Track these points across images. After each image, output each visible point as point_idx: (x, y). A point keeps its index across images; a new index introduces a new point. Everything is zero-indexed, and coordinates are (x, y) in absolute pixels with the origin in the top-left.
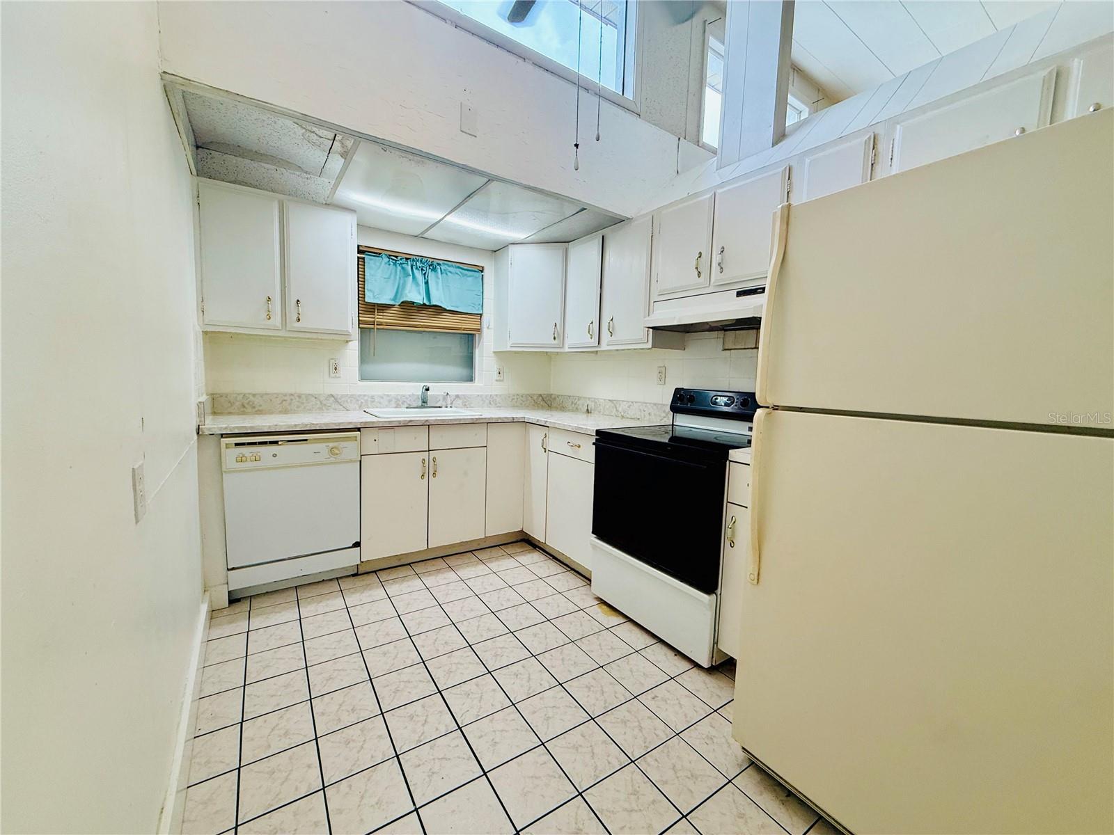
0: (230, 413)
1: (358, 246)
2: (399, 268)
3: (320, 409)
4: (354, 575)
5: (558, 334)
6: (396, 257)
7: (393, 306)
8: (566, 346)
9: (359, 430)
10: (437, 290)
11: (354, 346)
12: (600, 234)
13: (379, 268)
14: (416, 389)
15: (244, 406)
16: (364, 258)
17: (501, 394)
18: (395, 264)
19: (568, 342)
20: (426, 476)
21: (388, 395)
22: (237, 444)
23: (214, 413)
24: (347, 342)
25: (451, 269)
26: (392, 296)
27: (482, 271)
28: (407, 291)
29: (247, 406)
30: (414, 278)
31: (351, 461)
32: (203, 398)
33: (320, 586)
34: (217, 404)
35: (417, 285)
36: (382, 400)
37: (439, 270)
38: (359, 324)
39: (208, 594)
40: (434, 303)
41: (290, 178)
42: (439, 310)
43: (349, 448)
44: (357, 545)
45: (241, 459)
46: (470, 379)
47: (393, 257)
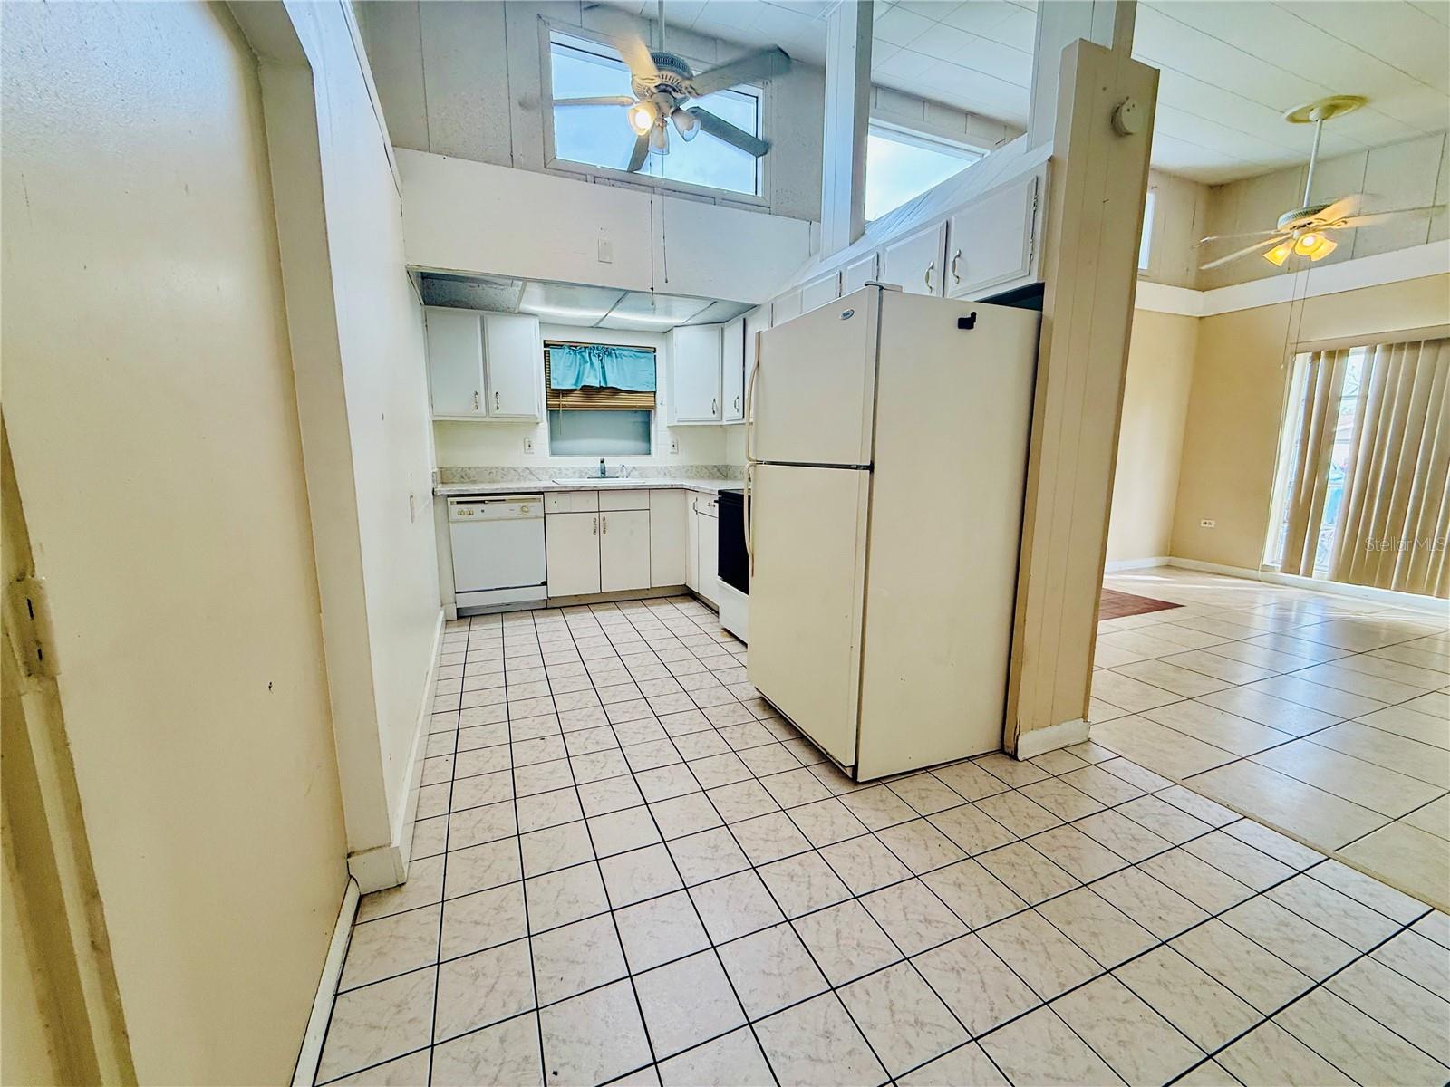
0: (453, 483)
1: (544, 341)
2: (579, 356)
3: (518, 479)
4: (543, 609)
5: (717, 409)
6: (576, 347)
7: (575, 390)
8: (724, 418)
9: (542, 493)
10: (613, 373)
11: (544, 426)
12: (741, 317)
13: (561, 358)
14: (594, 462)
15: (462, 477)
16: (548, 351)
17: (676, 465)
18: (575, 353)
19: (726, 415)
20: (598, 531)
21: (572, 468)
22: (458, 502)
23: (443, 483)
24: (538, 423)
25: (625, 353)
26: (574, 381)
27: (655, 352)
28: (585, 377)
29: (464, 476)
30: (592, 364)
31: (537, 517)
32: (436, 470)
33: (519, 613)
34: (443, 475)
35: (595, 370)
36: (568, 472)
37: (614, 356)
38: (547, 407)
39: (444, 607)
40: (609, 385)
41: (490, 293)
42: (615, 391)
43: (535, 507)
44: (545, 583)
45: (461, 513)
46: (649, 453)
47: (573, 347)
